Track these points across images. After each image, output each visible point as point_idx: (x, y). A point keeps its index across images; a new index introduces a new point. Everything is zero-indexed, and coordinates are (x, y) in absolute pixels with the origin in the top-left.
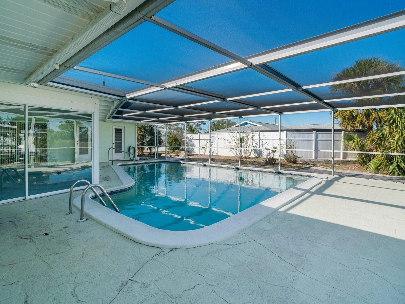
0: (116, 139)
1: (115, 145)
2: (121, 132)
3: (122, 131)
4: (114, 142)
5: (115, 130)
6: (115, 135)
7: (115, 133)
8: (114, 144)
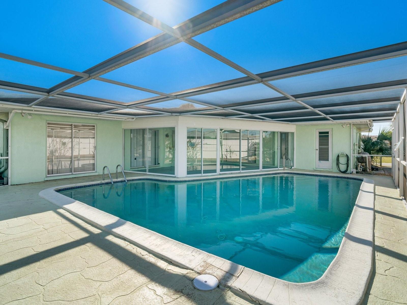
0: (320, 144)
1: (319, 151)
2: (328, 136)
3: (328, 134)
4: (318, 148)
5: (319, 134)
6: (319, 139)
7: (319, 138)
8: (317, 150)
